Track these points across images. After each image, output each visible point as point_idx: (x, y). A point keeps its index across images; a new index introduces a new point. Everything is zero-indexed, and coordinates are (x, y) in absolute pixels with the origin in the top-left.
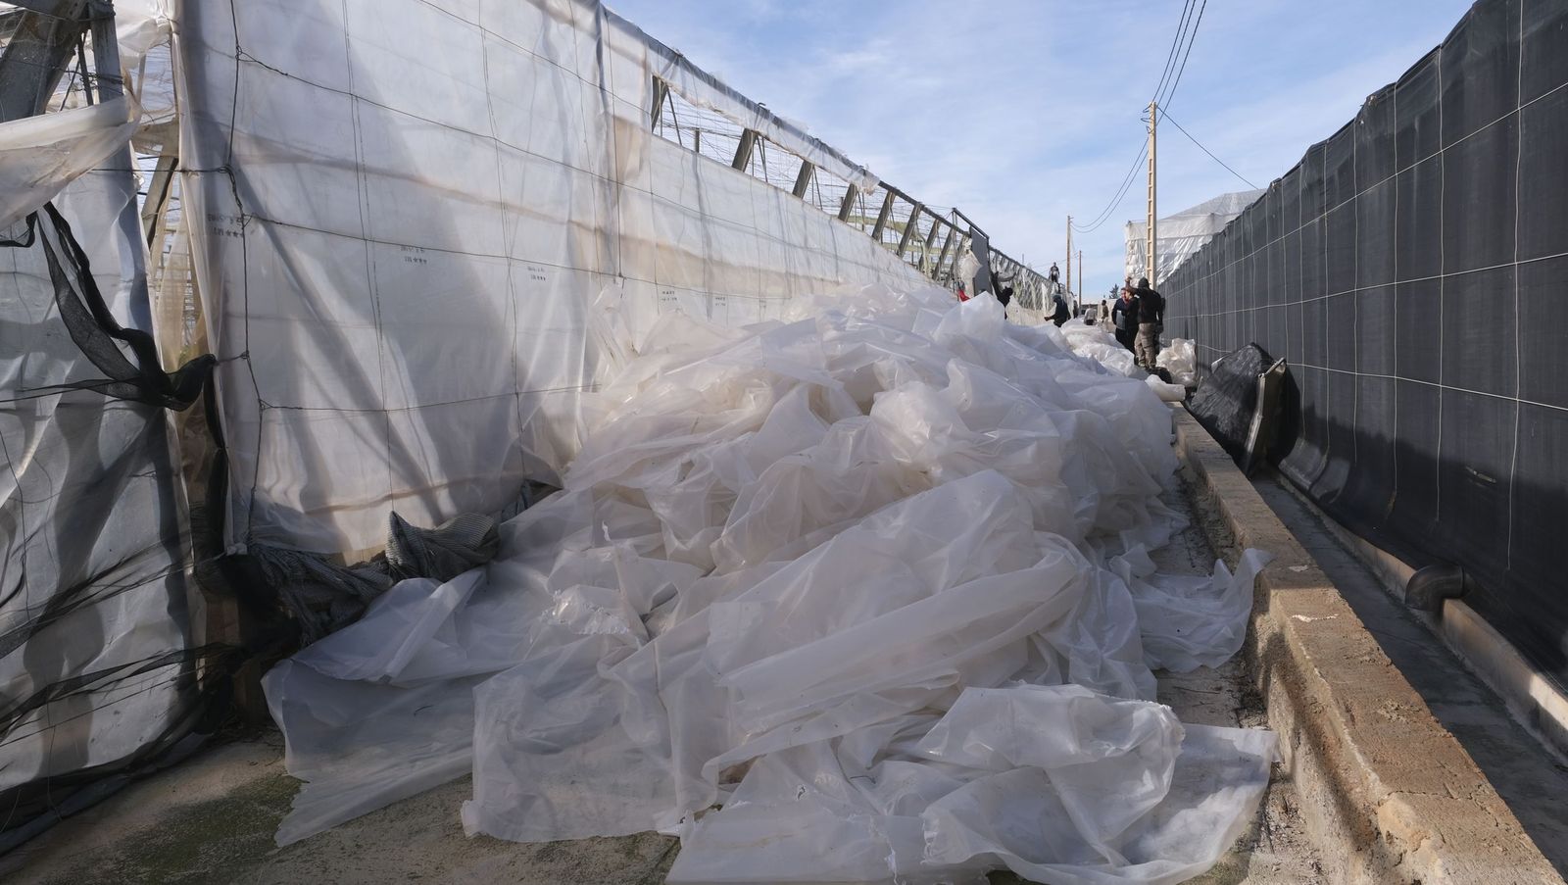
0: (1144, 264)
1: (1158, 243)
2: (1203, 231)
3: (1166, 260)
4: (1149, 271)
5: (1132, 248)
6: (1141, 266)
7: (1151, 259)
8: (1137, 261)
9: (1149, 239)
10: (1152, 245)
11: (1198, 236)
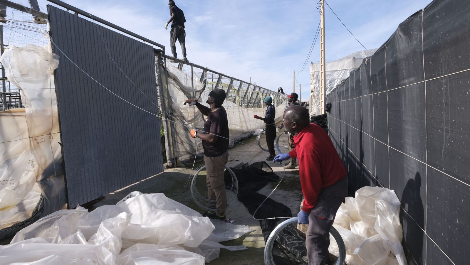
0: (319, 84)
1: (326, 73)
2: (349, 67)
3: (330, 82)
4: (322, 87)
5: (313, 76)
6: (318, 85)
7: (323, 81)
8: (316, 83)
9: (321, 70)
10: (323, 74)
11: (347, 69)
